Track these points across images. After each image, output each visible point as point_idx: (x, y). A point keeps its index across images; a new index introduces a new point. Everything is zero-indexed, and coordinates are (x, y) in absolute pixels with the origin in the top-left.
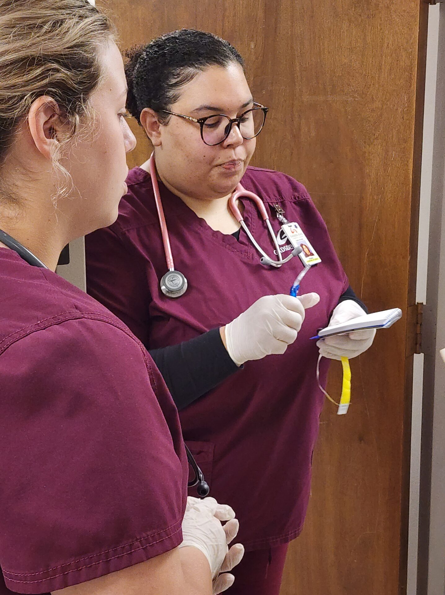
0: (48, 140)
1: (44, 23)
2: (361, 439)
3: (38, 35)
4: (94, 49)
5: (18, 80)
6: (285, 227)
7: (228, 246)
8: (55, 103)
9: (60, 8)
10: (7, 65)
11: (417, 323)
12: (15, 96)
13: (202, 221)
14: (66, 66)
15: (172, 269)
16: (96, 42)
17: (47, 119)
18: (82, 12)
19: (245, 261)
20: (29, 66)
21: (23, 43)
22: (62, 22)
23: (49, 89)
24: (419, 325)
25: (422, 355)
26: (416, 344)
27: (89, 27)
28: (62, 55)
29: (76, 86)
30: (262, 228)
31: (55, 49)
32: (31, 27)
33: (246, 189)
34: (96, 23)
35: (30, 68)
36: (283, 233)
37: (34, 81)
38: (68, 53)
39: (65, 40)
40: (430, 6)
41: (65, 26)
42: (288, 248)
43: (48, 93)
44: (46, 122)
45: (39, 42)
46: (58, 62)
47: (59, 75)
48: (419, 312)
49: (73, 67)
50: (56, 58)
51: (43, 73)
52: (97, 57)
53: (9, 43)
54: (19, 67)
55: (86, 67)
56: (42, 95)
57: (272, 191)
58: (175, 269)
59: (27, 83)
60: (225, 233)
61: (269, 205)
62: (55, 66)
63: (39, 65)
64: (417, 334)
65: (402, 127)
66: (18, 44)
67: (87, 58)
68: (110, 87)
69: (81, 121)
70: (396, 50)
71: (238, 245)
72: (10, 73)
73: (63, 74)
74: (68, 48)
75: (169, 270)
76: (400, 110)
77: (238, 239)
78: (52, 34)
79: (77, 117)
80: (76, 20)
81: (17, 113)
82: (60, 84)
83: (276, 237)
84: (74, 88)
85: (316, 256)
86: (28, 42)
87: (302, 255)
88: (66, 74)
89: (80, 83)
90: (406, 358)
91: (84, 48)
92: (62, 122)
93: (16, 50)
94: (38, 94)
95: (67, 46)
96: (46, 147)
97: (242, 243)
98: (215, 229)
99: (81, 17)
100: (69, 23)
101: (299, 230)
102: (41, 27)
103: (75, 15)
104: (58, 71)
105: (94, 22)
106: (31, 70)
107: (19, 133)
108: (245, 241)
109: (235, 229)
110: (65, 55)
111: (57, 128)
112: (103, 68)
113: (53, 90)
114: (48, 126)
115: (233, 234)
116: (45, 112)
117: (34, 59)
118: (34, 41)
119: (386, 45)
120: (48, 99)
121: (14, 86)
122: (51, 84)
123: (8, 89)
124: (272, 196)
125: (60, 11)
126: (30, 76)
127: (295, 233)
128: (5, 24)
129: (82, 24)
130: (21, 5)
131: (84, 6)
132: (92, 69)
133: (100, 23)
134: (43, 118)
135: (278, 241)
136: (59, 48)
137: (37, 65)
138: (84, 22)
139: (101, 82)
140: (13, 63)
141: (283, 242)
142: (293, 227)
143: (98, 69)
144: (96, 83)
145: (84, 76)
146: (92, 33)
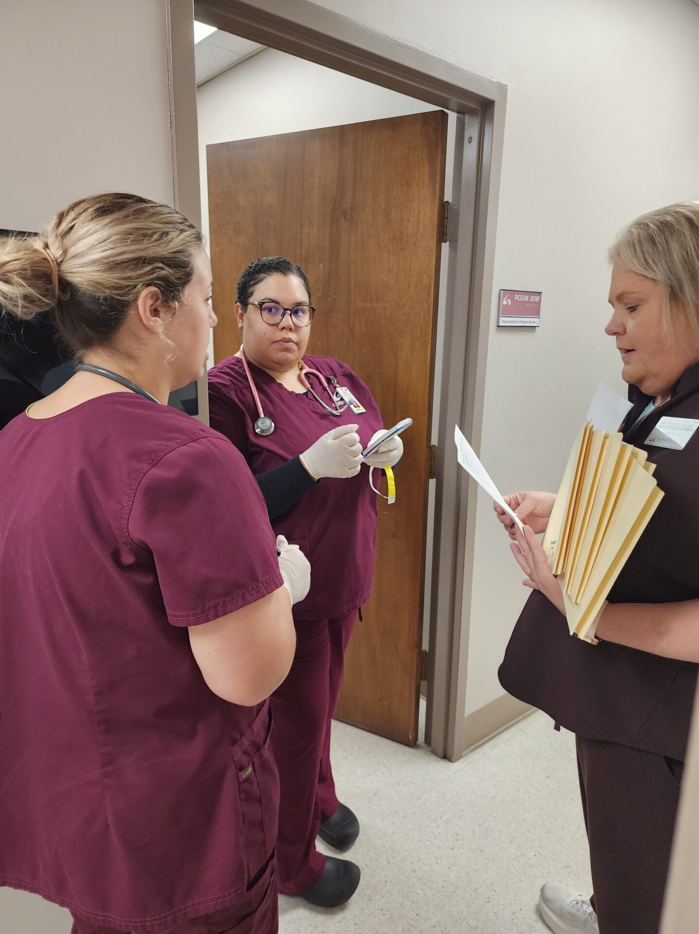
0: (153, 319)
1: (154, 233)
2: (394, 536)
3: (149, 242)
4: (190, 255)
5: (134, 274)
6: (339, 389)
7: (300, 401)
8: (159, 292)
9: (166, 223)
10: (126, 262)
11: (432, 459)
12: (130, 285)
13: (280, 385)
14: (169, 265)
15: (262, 416)
16: (192, 250)
17: (152, 303)
18: (182, 227)
19: (314, 410)
20: (142, 264)
21: (138, 247)
22: (167, 233)
23: (156, 282)
24: (433, 460)
25: (435, 480)
26: (431, 472)
27: (187, 239)
28: (166, 258)
29: (176, 281)
30: (323, 391)
31: (162, 253)
32: (145, 235)
33: (310, 368)
34: (192, 236)
35: (143, 265)
36: (337, 393)
37: (146, 275)
38: (171, 256)
39: (170, 247)
40: (443, 244)
41: (169, 237)
42: (342, 403)
43: (155, 285)
44: (152, 305)
45: (150, 247)
46: (163, 263)
47: (163, 272)
48: (433, 451)
49: (174, 267)
50: (162, 259)
51: (151, 270)
52: (192, 260)
53: (127, 246)
54: (135, 265)
55: (183, 267)
56: (151, 285)
57: (327, 369)
58: (264, 416)
59: (139, 276)
60: (297, 393)
61: (326, 377)
62: (161, 265)
63: (149, 264)
64: (431, 466)
65: (423, 326)
66: (133, 247)
67: (184, 261)
68: (201, 282)
69: (180, 306)
70: (420, 273)
71: (307, 400)
72: (127, 268)
73: (167, 271)
74: (171, 253)
75: (260, 417)
76: (422, 314)
77: (307, 396)
78: (159, 242)
79: (177, 304)
80: (178, 233)
81: (131, 297)
82: (164, 279)
83: (333, 395)
84: (174, 282)
85: (362, 407)
86: (141, 246)
87: (352, 406)
88: (169, 272)
89: (179, 279)
90: (424, 482)
91: (184, 254)
92: (164, 306)
93: (133, 252)
94: (148, 285)
95: (171, 251)
96: (151, 323)
97: (310, 399)
98: (290, 390)
99: (182, 231)
100: (173, 234)
101: (348, 392)
102: (151, 236)
103: (177, 229)
104: (163, 269)
105: (192, 235)
106: (143, 267)
107: (132, 312)
108: (312, 398)
109: (305, 391)
110: (169, 258)
111: (160, 309)
112: (195, 269)
113: (159, 282)
114: (154, 307)
115: (304, 394)
116: (152, 298)
117: (145, 259)
118: (147, 246)
119: (413, 269)
120: (154, 289)
121: (129, 278)
122: (158, 278)
123: (126, 280)
124: (327, 372)
125: (167, 225)
126: (142, 272)
127: (346, 393)
128: (124, 232)
129: (182, 236)
130: (137, 218)
131: (184, 223)
132: (188, 269)
133: (195, 236)
134: (150, 302)
135: (335, 399)
136: (165, 253)
137: (148, 263)
138: (184, 235)
139: (194, 278)
140: (129, 261)
141: (339, 399)
142: (344, 390)
143: (192, 269)
144: (191, 279)
145: (181, 274)
146: (189, 243)
